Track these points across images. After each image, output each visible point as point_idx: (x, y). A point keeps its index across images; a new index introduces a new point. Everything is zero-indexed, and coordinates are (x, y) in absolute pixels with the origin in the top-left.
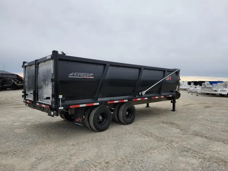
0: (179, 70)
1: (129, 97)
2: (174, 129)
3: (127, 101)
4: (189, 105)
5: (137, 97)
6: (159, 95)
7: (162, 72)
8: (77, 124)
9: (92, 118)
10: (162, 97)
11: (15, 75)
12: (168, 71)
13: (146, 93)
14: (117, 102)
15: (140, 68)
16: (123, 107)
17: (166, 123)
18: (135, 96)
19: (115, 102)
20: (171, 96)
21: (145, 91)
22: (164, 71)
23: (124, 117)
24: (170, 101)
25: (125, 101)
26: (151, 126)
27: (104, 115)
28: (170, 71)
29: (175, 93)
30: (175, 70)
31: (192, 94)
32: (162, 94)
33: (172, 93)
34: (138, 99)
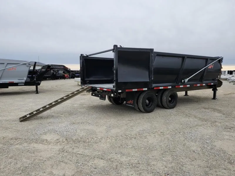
0: (222, 58)
1: (173, 84)
2: (216, 113)
3: (170, 87)
4: (230, 94)
5: (179, 84)
6: (201, 83)
7: (205, 61)
8: (129, 105)
9: (141, 101)
10: (204, 85)
11: (62, 66)
12: (210, 59)
13: (189, 81)
14: (162, 88)
15: (183, 57)
16: (166, 93)
17: (208, 109)
18: (178, 84)
19: (161, 88)
20: (212, 84)
21: (188, 79)
22: (207, 60)
23: (168, 102)
24: (211, 89)
25: (169, 87)
26: (193, 111)
27: (150, 100)
28: (213, 59)
29: (216, 81)
30: (218, 58)
31: (234, 84)
32: (204, 82)
33: (213, 82)
34: (181, 86)
